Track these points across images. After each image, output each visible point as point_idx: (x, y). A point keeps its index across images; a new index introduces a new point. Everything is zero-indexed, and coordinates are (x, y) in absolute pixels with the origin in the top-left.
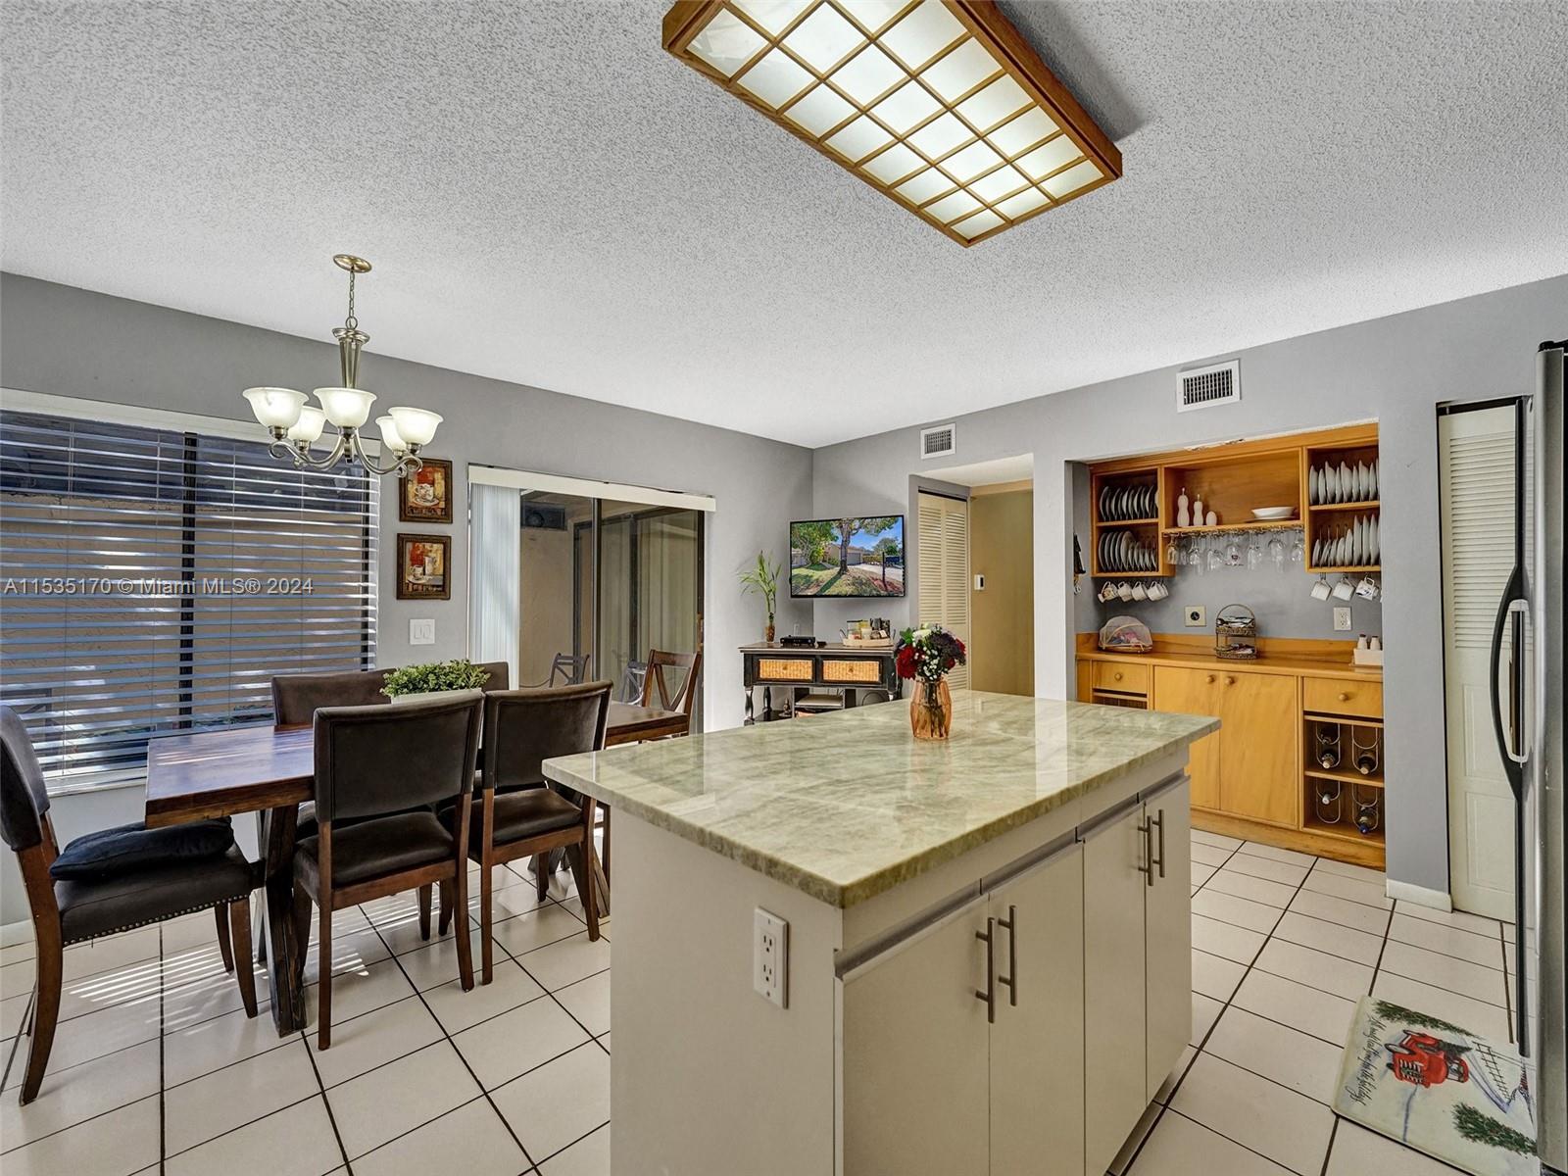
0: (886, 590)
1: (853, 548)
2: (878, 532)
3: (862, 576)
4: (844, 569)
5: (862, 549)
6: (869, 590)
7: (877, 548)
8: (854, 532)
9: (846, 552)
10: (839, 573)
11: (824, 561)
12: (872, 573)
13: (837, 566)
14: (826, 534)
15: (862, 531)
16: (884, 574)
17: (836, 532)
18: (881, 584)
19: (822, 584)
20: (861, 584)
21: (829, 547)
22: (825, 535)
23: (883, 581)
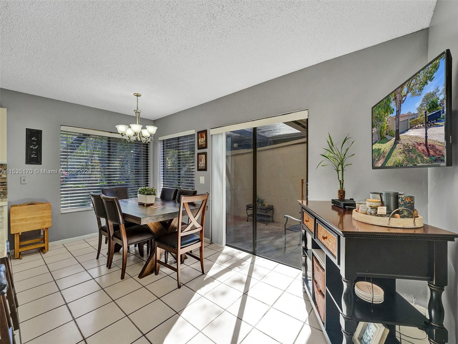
0: (429, 155)
1: (404, 116)
2: (421, 89)
3: (410, 143)
4: (398, 138)
5: (409, 114)
6: (414, 157)
7: (420, 110)
8: (404, 99)
9: (399, 121)
10: (395, 143)
11: (387, 134)
12: (416, 137)
13: (394, 136)
14: (388, 110)
15: (409, 94)
16: (426, 137)
17: (393, 105)
18: (424, 148)
19: (386, 155)
20: (409, 151)
21: (389, 121)
22: (386, 111)
23: (426, 145)
